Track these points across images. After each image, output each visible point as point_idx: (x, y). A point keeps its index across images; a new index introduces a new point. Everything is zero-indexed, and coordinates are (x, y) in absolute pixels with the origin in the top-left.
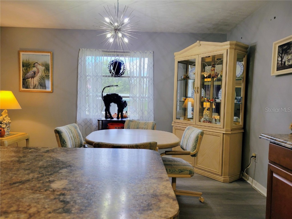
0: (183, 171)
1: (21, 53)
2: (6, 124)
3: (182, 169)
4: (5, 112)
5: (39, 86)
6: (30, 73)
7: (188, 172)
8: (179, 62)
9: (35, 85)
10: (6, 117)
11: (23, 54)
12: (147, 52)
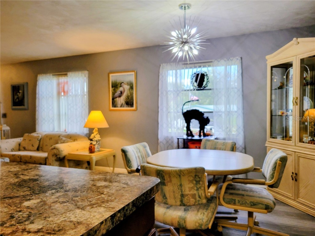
0: (257, 205)
1: (111, 75)
2: (96, 141)
3: (255, 202)
4: (96, 131)
5: (125, 105)
6: (118, 93)
7: (264, 207)
8: (272, 67)
9: (122, 104)
10: (96, 135)
11: (112, 76)
12: (233, 59)
